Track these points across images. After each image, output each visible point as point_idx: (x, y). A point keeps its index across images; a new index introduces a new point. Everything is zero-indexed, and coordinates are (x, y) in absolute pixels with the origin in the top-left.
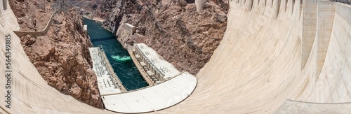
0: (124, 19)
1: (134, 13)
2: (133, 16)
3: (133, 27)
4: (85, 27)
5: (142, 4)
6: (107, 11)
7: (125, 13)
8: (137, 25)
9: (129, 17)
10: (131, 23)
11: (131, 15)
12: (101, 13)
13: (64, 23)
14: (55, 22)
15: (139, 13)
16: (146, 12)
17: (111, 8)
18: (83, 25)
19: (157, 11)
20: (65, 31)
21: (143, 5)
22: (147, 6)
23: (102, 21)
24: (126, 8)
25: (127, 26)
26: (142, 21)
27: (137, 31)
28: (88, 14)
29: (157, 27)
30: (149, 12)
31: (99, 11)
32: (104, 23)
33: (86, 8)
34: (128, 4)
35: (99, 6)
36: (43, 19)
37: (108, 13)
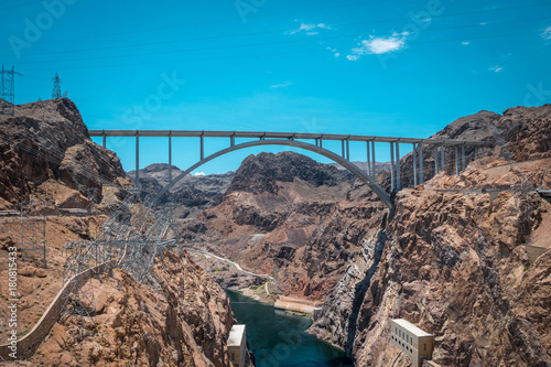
0: (391, 300)
1: (427, 277)
2: (425, 290)
3: (420, 333)
4: (237, 333)
5: (457, 241)
6: (328, 271)
7: (394, 277)
8: (435, 327)
9: (408, 293)
10: (414, 320)
11: (415, 285)
12: (305, 278)
13: (114, 310)
14: (79, 307)
15: (448, 277)
16: (473, 277)
17: (345, 256)
18: (229, 325)
19: (519, 271)
20: (111, 339)
21: (465, 247)
22: (479, 248)
23: (309, 308)
24: (397, 256)
25: (400, 330)
26: (458, 310)
27: (438, 353)
28: (259, 282)
29: (517, 343)
30: (486, 274)
31: (301, 270)
32: (317, 315)
33: (251, 261)
34: (403, 243)
35: (300, 252)
36: (30, 299)
37: (332, 277)
